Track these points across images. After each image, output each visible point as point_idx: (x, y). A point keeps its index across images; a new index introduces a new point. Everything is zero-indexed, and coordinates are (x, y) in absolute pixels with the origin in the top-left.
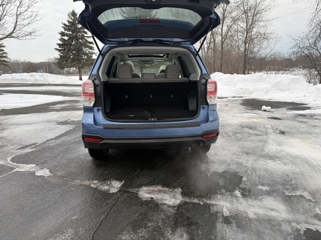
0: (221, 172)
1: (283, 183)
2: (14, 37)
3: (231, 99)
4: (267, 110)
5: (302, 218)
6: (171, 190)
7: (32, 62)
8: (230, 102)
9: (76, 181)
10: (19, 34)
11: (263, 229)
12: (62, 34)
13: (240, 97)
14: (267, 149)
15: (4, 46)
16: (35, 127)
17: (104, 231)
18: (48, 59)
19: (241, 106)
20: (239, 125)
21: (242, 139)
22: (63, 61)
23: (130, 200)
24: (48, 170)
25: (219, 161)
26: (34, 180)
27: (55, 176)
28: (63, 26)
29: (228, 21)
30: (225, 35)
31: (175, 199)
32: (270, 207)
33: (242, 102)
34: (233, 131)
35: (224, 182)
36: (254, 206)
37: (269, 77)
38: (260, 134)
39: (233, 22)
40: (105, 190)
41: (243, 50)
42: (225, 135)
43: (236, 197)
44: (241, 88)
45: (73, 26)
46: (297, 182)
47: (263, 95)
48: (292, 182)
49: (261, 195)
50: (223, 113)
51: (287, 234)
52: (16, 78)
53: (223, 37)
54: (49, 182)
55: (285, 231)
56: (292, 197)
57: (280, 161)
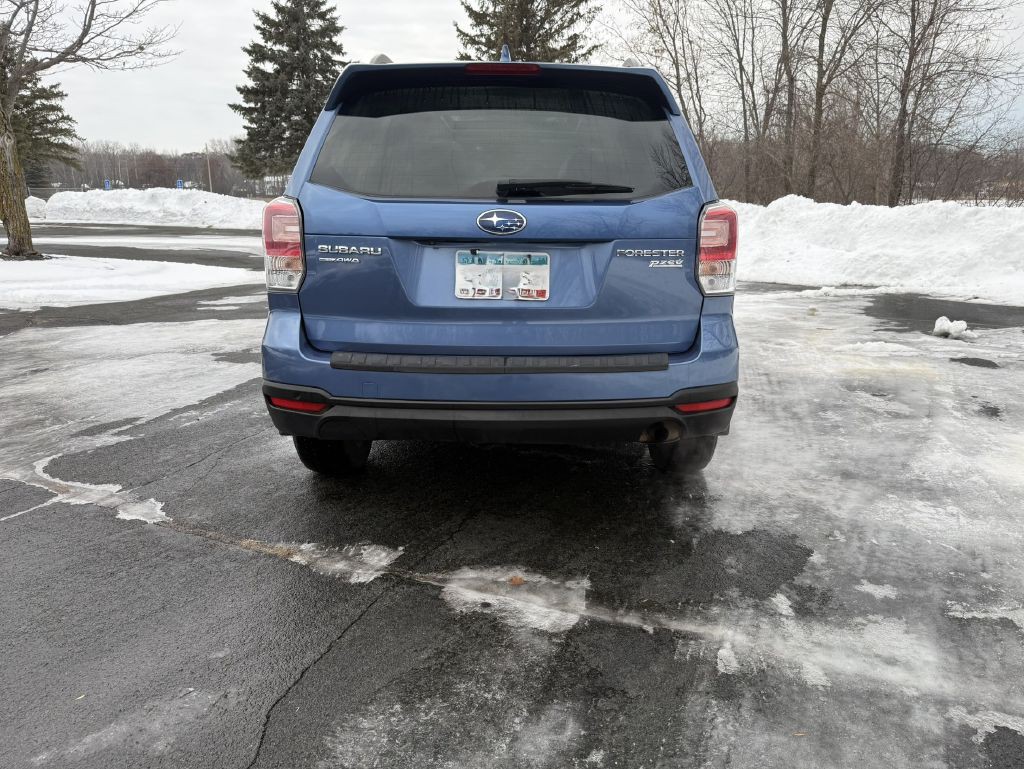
0: (740, 532)
1: (951, 578)
2: (84, 60)
3: (833, 291)
4: (952, 331)
5: (989, 692)
6: (554, 583)
7: (159, 152)
8: (825, 301)
9: (245, 543)
10: (104, 50)
11: (845, 720)
12: (258, 53)
13: (866, 287)
14: (920, 464)
15: (60, 95)
16: (141, 368)
17: (306, 698)
18: (213, 141)
19: (864, 316)
20: (838, 381)
21: (839, 427)
22: (258, 150)
23: (412, 608)
24: (160, 505)
25: (741, 498)
26: (111, 534)
27: (179, 522)
28: (259, 23)
29: (844, 9)
30: (831, 61)
31: (563, 610)
32: (886, 653)
33: (871, 304)
34: (815, 400)
35: (740, 567)
36: (829, 648)
37: (978, 217)
38: (908, 413)
39: (862, 13)
40: (334, 575)
41: (894, 116)
42: (780, 413)
43: (774, 614)
44: (872, 253)
45: (295, 25)
46: (1001, 578)
47: (949, 281)
48: (984, 575)
49: (864, 614)
50: (795, 338)
51: (925, 741)
52: (102, 207)
53: (824, 68)
54: (156, 543)
55: (921, 732)
56: (973, 625)
57: (957, 504)
